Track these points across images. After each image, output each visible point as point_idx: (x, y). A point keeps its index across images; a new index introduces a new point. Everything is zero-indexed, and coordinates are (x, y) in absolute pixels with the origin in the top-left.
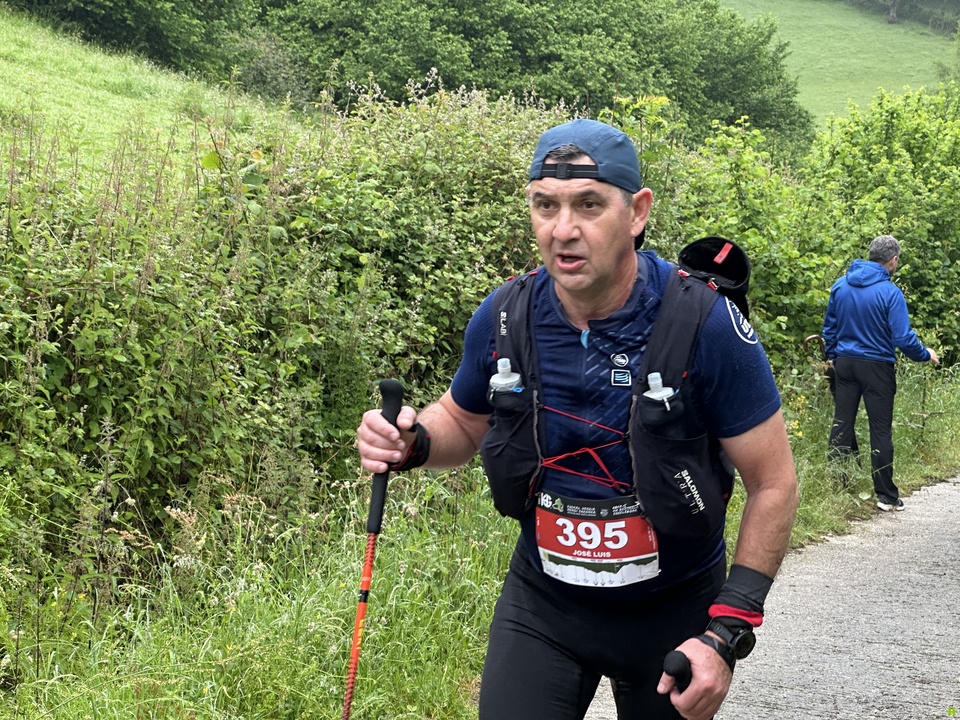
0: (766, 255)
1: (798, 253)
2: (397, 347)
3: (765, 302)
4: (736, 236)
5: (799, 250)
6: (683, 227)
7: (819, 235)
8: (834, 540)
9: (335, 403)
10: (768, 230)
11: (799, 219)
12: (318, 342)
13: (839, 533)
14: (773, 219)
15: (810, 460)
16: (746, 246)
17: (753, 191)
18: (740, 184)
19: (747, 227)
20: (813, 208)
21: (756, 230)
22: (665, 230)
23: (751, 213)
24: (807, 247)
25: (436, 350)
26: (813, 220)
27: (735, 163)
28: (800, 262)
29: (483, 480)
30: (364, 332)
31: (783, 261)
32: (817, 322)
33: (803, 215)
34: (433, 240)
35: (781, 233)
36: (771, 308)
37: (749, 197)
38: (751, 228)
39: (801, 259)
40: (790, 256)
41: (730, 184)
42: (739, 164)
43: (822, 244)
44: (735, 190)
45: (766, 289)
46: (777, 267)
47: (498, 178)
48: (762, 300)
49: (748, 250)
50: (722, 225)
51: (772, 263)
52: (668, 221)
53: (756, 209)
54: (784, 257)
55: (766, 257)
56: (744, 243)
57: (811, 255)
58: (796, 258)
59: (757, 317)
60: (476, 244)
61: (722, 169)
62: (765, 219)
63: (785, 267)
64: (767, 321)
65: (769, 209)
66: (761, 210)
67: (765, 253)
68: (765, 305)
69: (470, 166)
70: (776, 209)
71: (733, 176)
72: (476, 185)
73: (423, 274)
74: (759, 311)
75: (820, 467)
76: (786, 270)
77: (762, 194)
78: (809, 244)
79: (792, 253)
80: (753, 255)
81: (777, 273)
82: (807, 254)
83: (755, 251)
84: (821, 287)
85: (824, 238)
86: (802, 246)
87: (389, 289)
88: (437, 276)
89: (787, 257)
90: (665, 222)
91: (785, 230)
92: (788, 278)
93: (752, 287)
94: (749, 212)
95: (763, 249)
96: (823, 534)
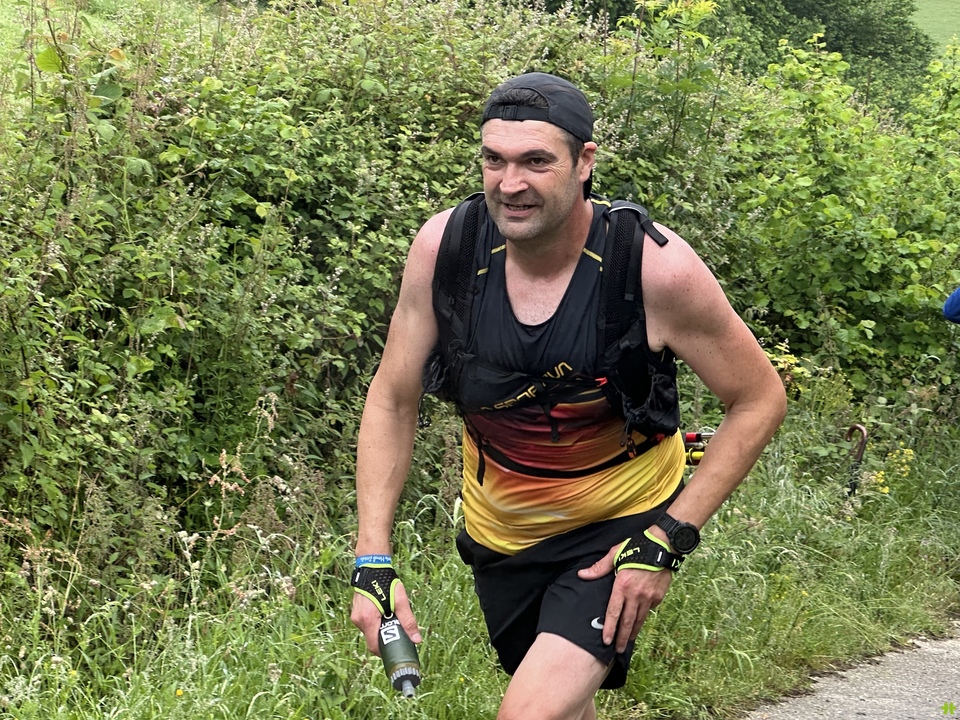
0: (849, 232)
1: (895, 232)
2: (304, 341)
3: (845, 298)
4: (809, 204)
5: (896, 228)
6: (733, 187)
7: (926, 206)
8: (928, 647)
9: (211, 416)
10: (852, 197)
11: (899, 182)
12: (191, 327)
13: (935, 636)
14: (862, 181)
15: (898, 527)
16: (821, 219)
17: (834, 141)
18: (815, 131)
19: (823, 192)
20: (919, 168)
21: (837, 197)
22: (707, 190)
23: (830, 171)
24: (908, 223)
25: (363, 347)
26: (918, 184)
27: (810, 100)
28: (898, 245)
29: (413, 539)
30: (258, 316)
31: (873, 242)
32: (917, 330)
33: (905, 177)
34: (368, 189)
35: (872, 202)
36: (854, 308)
37: (827, 149)
38: (830, 193)
39: (899, 241)
40: (883, 236)
41: (800, 129)
42: (816, 101)
43: (930, 220)
44: (809, 138)
45: (848, 281)
46: (865, 250)
47: (467, 104)
48: (841, 296)
49: (824, 224)
50: (789, 187)
51: (856, 245)
52: (711, 177)
53: (838, 166)
54: (875, 236)
55: (849, 235)
56: (819, 214)
57: (913, 236)
58: (891, 239)
59: (832, 319)
60: (429, 197)
61: (791, 108)
62: (849, 181)
63: (875, 251)
64: (847, 326)
65: (855, 166)
66: (845, 168)
67: (848, 229)
68: (845, 303)
69: (429, 85)
70: (866, 167)
71: (807, 119)
72: (434, 113)
73: (350, 237)
74: (837, 310)
75: (913, 538)
76: (876, 255)
77: (847, 145)
78: (911, 219)
79: (886, 232)
80: (831, 232)
81: (864, 259)
82: (907, 233)
83: (834, 226)
84: (927, 281)
85: (933, 210)
86: (901, 221)
87: (300, 257)
88: (370, 241)
89: (879, 237)
90: (708, 179)
91: (877, 198)
92: (879, 266)
93: (827, 276)
94: (827, 170)
95: (845, 225)
96: (913, 635)
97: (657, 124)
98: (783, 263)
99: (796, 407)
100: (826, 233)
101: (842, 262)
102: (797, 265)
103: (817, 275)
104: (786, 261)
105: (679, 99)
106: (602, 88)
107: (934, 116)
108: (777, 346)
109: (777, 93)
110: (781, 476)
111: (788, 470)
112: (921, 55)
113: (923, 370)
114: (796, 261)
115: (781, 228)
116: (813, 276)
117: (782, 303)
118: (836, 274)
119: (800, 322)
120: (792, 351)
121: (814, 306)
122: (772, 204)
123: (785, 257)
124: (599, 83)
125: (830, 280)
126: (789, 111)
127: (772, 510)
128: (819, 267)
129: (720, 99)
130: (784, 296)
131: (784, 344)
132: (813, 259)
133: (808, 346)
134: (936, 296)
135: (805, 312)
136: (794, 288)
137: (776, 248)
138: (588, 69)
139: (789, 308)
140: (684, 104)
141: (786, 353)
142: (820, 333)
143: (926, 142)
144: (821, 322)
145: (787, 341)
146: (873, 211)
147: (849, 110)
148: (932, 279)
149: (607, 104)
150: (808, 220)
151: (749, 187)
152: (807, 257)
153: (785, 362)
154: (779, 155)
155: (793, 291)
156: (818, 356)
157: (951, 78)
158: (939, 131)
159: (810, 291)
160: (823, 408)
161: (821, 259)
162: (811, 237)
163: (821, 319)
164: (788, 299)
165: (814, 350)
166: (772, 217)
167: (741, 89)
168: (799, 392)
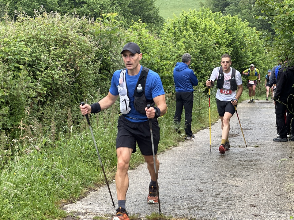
0: (150, 61)
1: (160, 60)
2: (34, 95)
7: (166, 54)
8: (174, 148)
9: (14, 113)
10: (150, 54)
11: (160, 50)
12: (7, 94)
13: (175, 146)
14: (152, 50)
15: (166, 124)
18: (141, 40)
19: (144, 53)
20: (164, 46)
21: (147, 54)
22: (119, 55)
23: (145, 48)
25: (47, 95)
26: (164, 50)
28: (160, 63)
29: (62, 136)
30: (22, 91)
32: (166, 81)
33: (161, 48)
34: (44, 61)
37: (144, 43)
41: (138, 40)
42: (140, 33)
43: (167, 57)
44: (140, 42)
46: (154, 65)
47: (64, 40)
49: (145, 60)
51: (152, 64)
54: (156, 62)
57: (164, 61)
60: (58, 61)
61: (135, 35)
62: (149, 50)
63: (156, 65)
65: (150, 47)
66: (148, 48)
69: (55, 36)
70: (152, 47)
71: (139, 37)
72: (57, 43)
73: (41, 72)
75: (169, 126)
77: (148, 43)
78: (163, 57)
80: (146, 62)
82: (162, 60)
83: (147, 60)
84: (167, 70)
85: (167, 55)
87: (31, 77)
88: (46, 72)
90: (119, 52)
91: (155, 53)
92: (157, 68)
96: (171, 147)
97: (106, 41)
107: (166, 35)
109: (132, 32)
112: (162, 22)
113: (168, 90)
124: (93, 33)
129: (120, 34)
134: (170, 73)
138: (90, 30)
140: (112, 36)
143: (165, 40)
146: (155, 56)
147: (148, 35)
148: (168, 70)
149: (95, 38)
157: (168, 26)
158: (167, 38)
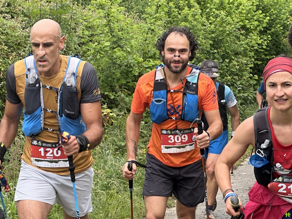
0: (126, 61)
3: (126, 86)
4: (110, 52)
5: (143, 58)
6: (81, 48)
10: (126, 48)
11: (142, 41)
14: (129, 42)
16: (115, 57)
17: (117, 28)
18: (110, 24)
19: (115, 47)
20: (149, 35)
21: (120, 48)
22: (72, 50)
23: (117, 39)
24: (147, 56)
26: (150, 42)
27: (107, 13)
31: (135, 64)
33: (144, 39)
35: (133, 49)
36: (130, 89)
37: (115, 31)
38: (117, 47)
39: (144, 63)
40: (138, 61)
41: (105, 24)
42: (109, 13)
44: (108, 27)
45: (127, 79)
46: (132, 67)
48: (125, 85)
49: (116, 59)
50: (102, 46)
51: (129, 65)
52: (73, 45)
53: (120, 37)
54: (135, 62)
55: (126, 62)
56: (114, 55)
57: (149, 60)
58: (141, 62)
59: (122, 94)
61: (100, 17)
62: (124, 42)
63: (136, 67)
64: (128, 96)
65: (126, 37)
66: (122, 38)
67: (125, 60)
68: (127, 88)
70: (130, 37)
71: (107, 20)
74: (124, 91)
76: (136, 69)
77: (122, 29)
78: (148, 54)
79: (139, 60)
80: (119, 62)
81: (132, 70)
82: (147, 60)
83: (120, 59)
86: (144, 55)
89: (137, 62)
90: (71, 46)
91: (135, 48)
92: (138, 72)
93: (119, 78)
94: (116, 39)
95: (124, 58)
98: (103, 75)
99: (112, 128)
100: (117, 62)
101: (124, 72)
102: (108, 75)
103: (115, 78)
104: (103, 74)
105: (58, 17)
106: (29, 16)
107: (153, 16)
108: (103, 106)
109: (95, 11)
110: (108, 154)
111: (111, 151)
114: (107, 73)
115: (100, 62)
116: (114, 79)
117: (103, 90)
118: (122, 77)
119: (111, 96)
120: (109, 108)
121: (115, 90)
122: (97, 53)
123: (103, 72)
124: (27, 14)
125: (121, 80)
126: (100, 18)
127: (106, 167)
128: (116, 75)
129: (74, 15)
130: (104, 87)
131: (105, 105)
132: (114, 72)
133: (115, 105)
135: (112, 92)
136: (107, 84)
137: (99, 70)
138: (23, 9)
139: (106, 91)
140: (60, 19)
141: (106, 108)
142: (118, 100)
143: (151, 25)
144: (118, 96)
145: (106, 104)
146: (134, 52)
147: (122, 15)
149: (31, 22)
150: (110, 58)
151: (88, 47)
152: (111, 72)
153: (106, 112)
154: (97, 35)
155: (107, 85)
156: (118, 108)
158: (156, 21)
159: (113, 84)
160: (122, 128)
161: (116, 72)
162: (112, 64)
163: (118, 95)
164: (106, 88)
165: (117, 106)
166: (97, 58)
167: (81, 11)
168: (112, 122)
